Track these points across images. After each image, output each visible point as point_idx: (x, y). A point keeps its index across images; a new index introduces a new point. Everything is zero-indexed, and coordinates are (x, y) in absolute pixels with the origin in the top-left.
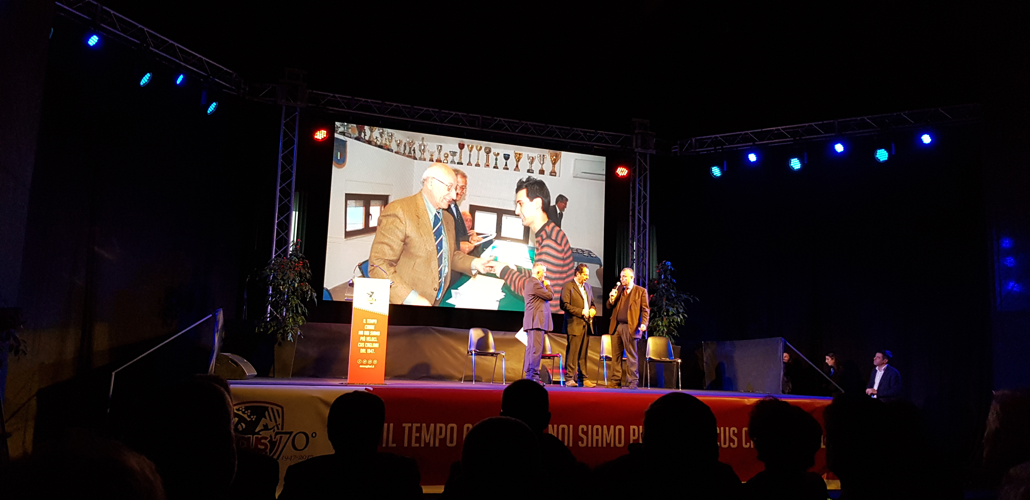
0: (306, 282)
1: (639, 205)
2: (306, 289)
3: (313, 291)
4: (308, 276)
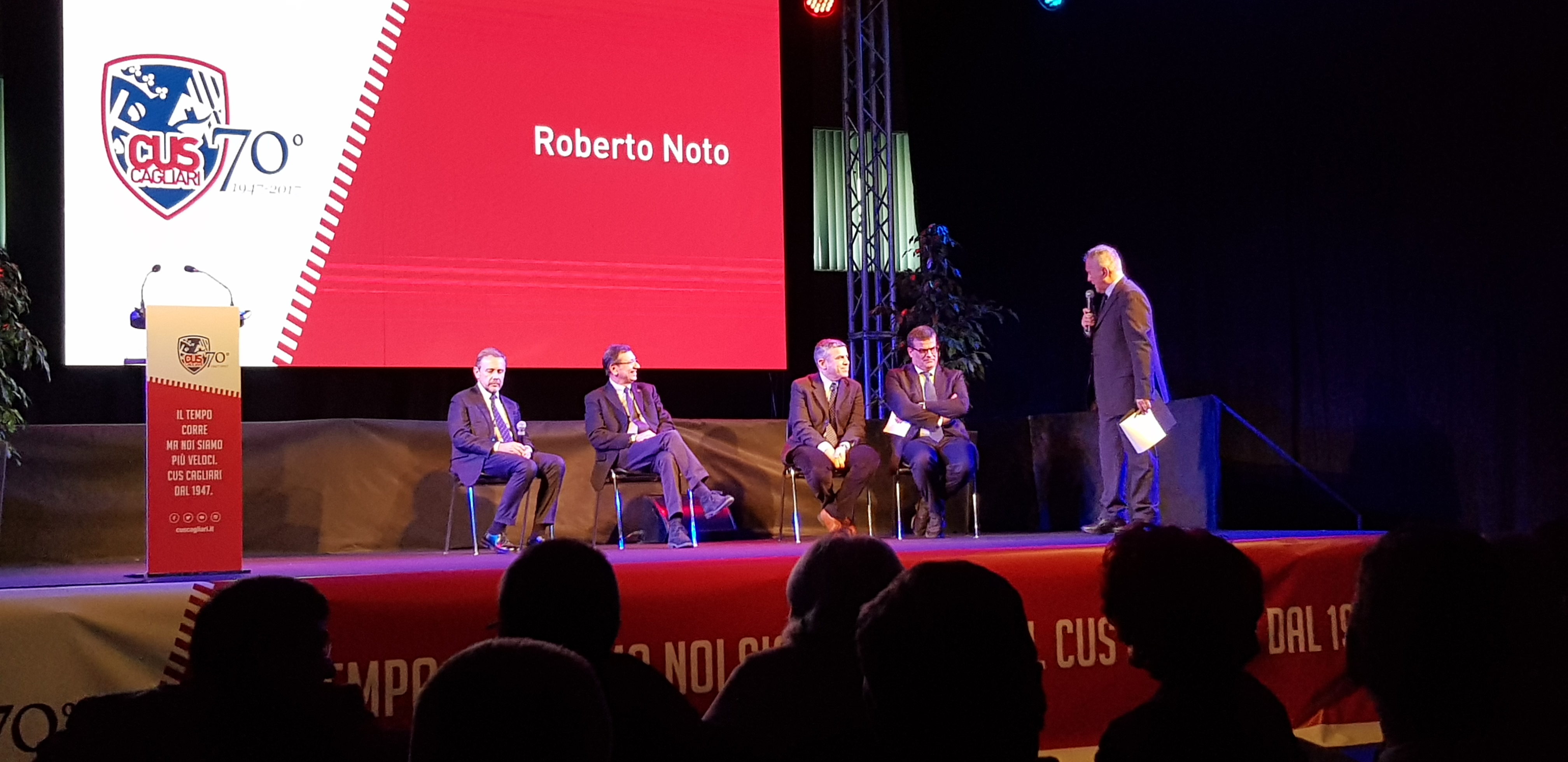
0: (15, 320)
1: (866, 86)
2: (18, 339)
3: (36, 344)
4: (20, 305)
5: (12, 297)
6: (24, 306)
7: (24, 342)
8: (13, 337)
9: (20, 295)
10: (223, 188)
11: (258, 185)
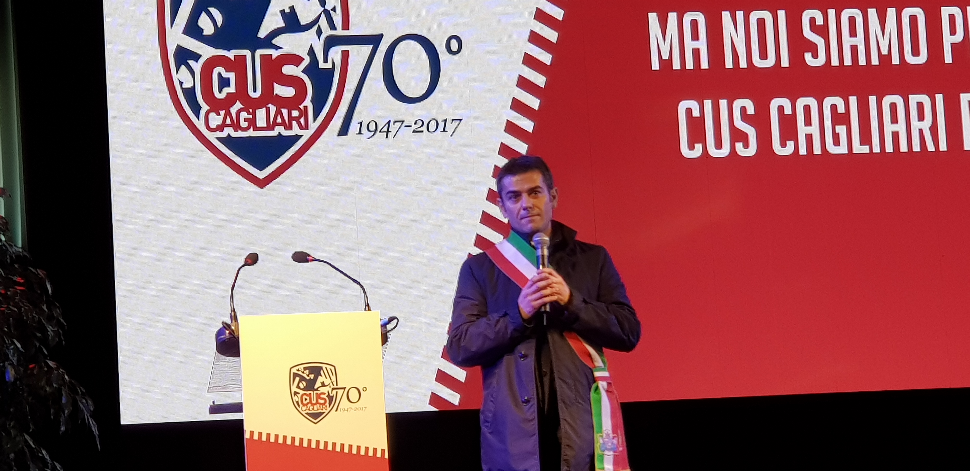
0: (45, 357)
2: (51, 385)
3: (77, 393)
4: (50, 333)
5: (40, 321)
6: (57, 333)
7: (59, 390)
8: (43, 383)
9: (50, 318)
10: (344, 131)
11: (395, 122)
